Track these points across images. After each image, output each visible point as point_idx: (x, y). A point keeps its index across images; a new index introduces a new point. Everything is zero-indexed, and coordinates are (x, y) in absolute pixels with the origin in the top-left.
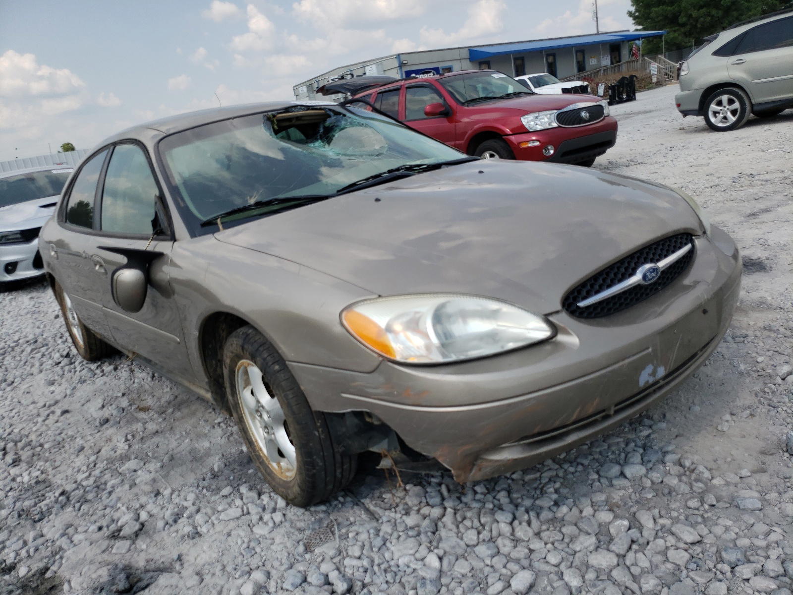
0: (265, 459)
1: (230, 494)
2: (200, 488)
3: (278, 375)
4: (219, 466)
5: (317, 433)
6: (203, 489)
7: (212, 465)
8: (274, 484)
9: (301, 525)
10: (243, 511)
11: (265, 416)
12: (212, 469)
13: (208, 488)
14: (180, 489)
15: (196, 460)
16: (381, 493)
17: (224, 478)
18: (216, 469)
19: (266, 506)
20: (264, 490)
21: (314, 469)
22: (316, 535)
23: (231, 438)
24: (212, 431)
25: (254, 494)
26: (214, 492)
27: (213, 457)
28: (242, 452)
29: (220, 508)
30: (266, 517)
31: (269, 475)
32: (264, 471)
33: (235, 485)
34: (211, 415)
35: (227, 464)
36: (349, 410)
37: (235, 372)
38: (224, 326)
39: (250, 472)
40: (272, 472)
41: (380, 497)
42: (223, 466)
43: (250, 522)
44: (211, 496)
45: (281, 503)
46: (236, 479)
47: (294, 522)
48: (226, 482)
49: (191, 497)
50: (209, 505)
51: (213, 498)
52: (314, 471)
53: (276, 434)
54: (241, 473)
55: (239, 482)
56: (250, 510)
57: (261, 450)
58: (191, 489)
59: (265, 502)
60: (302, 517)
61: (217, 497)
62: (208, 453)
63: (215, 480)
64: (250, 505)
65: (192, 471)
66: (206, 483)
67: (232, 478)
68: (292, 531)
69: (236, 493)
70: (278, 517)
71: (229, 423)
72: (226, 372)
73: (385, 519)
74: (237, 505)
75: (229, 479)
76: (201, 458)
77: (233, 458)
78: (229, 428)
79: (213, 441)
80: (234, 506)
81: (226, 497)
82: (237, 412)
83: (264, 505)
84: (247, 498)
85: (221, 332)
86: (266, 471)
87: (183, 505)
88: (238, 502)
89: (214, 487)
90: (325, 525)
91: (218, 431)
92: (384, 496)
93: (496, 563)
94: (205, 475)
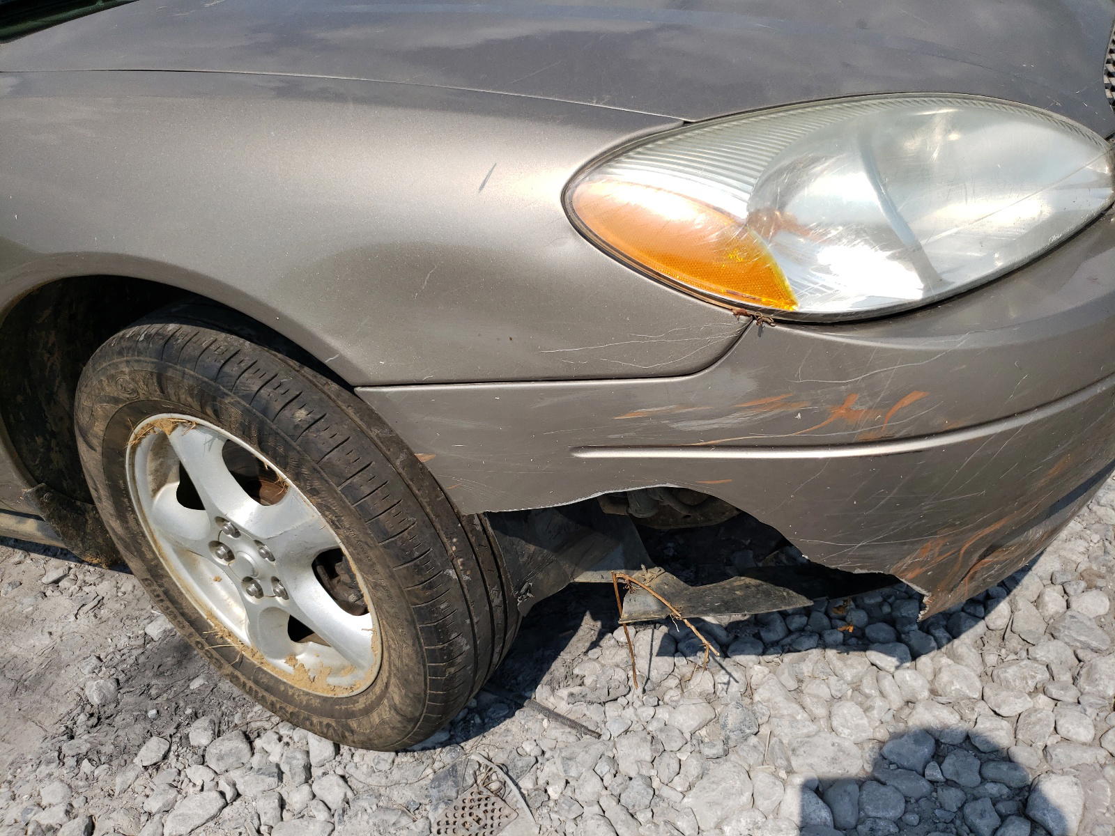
0: (247, 654)
1: (165, 757)
2: (71, 762)
3: (312, 435)
4: (100, 689)
5: (451, 572)
6: (78, 762)
7: (77, 690)
8: (290, 709)
9: (402, 796)
10: (222, 794)
11: (249, 554)
12: (83, 702)
13: (93, 756)
14: (10, 777)
15: (26, 688)
16: (569, 667)
17: (130, 719)
18: (96, 700)
19: (284, 768)
20: (254, 725)
21: (451, 665)
22: (458, 814)
23: (104, 612)
24: (44, 604)
25: (233, 743)
26: (115, 763)
27: (72, 670)
28: (147, 639)
29: (154, 805)
30: (297, 797)
31: (268, 689)
32: (250, 684)
33: (172, 730)
34: (22, 567)
35: (122, 677)
36: (600, 494)
37: (123, 454)
38: (52, 338)
39: (195, 685)
40: (278, 681)
41: (569, 676)
42: (112, 686)
43: (256, 822)
44: (113, 775)
45: (320, 748)
46: (164, 713)
47: (382, 791)
48: (139, 728)
49: (53, 793)
50: (115, 804)
51: (119, 782)
52: (452, 670)
53: (292, 593)
54: (171, 694)
55: (177, 719)
56: (241, 789)
57: (230, 634)
58: (44, 770)
59: (274, 758)
60: (396, 775)
61: (131, 775)
62: (54, 663)
63: (105, 728)
64: (235, 775)
65: (25, 719)
66: (82, 743)
67: (152, 713)
68: (392, 818)
69: (182, 751)
70: (332, 790)
71: (81, 577)
72: (91, 460)
73: (615, 729)
74: (199, 783)
75: (146, 718)
76: (39, 678)
77: (131, 661)
78: (86, 589)
79: (57, 630)
80: (191, 790)
81: (156, 766)
82: (141, 556)
83: (278, 766)
84: (220, 758)
85: (46, 356)
86: (256, 682)
87: (39, 825)
88: (198, 774)
89: (108, 749)
90: (470, 781)
91: (61, 603)
92: (576, 671)
93: (957, 773)
94: (69, 724)
